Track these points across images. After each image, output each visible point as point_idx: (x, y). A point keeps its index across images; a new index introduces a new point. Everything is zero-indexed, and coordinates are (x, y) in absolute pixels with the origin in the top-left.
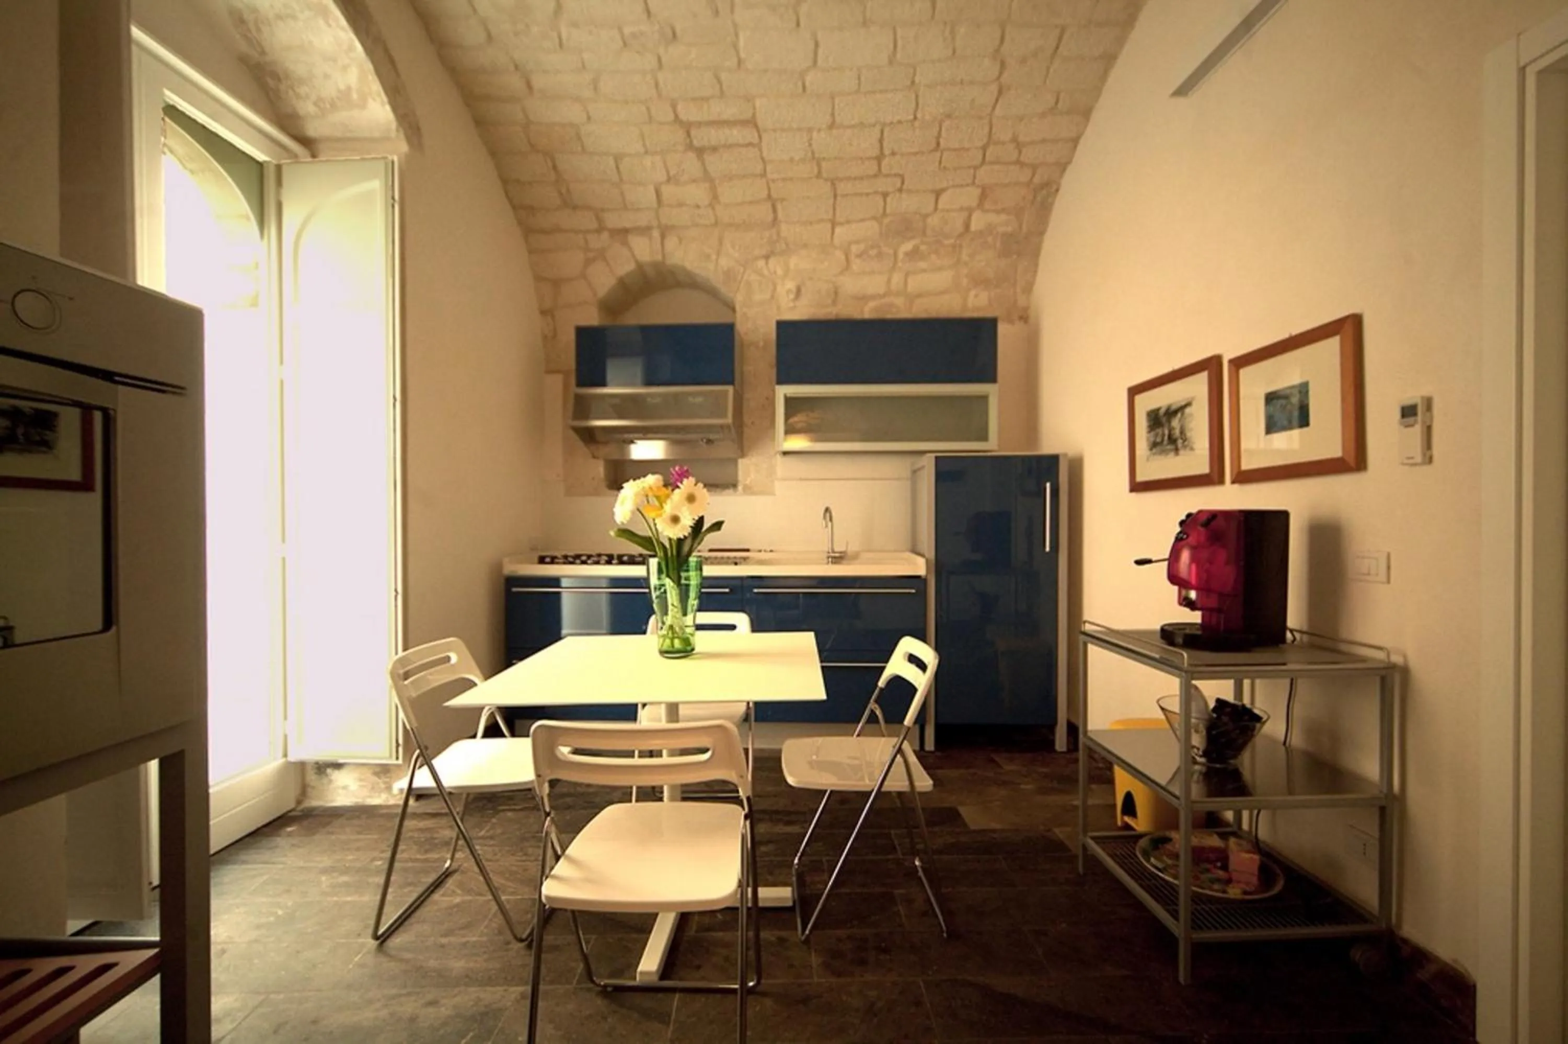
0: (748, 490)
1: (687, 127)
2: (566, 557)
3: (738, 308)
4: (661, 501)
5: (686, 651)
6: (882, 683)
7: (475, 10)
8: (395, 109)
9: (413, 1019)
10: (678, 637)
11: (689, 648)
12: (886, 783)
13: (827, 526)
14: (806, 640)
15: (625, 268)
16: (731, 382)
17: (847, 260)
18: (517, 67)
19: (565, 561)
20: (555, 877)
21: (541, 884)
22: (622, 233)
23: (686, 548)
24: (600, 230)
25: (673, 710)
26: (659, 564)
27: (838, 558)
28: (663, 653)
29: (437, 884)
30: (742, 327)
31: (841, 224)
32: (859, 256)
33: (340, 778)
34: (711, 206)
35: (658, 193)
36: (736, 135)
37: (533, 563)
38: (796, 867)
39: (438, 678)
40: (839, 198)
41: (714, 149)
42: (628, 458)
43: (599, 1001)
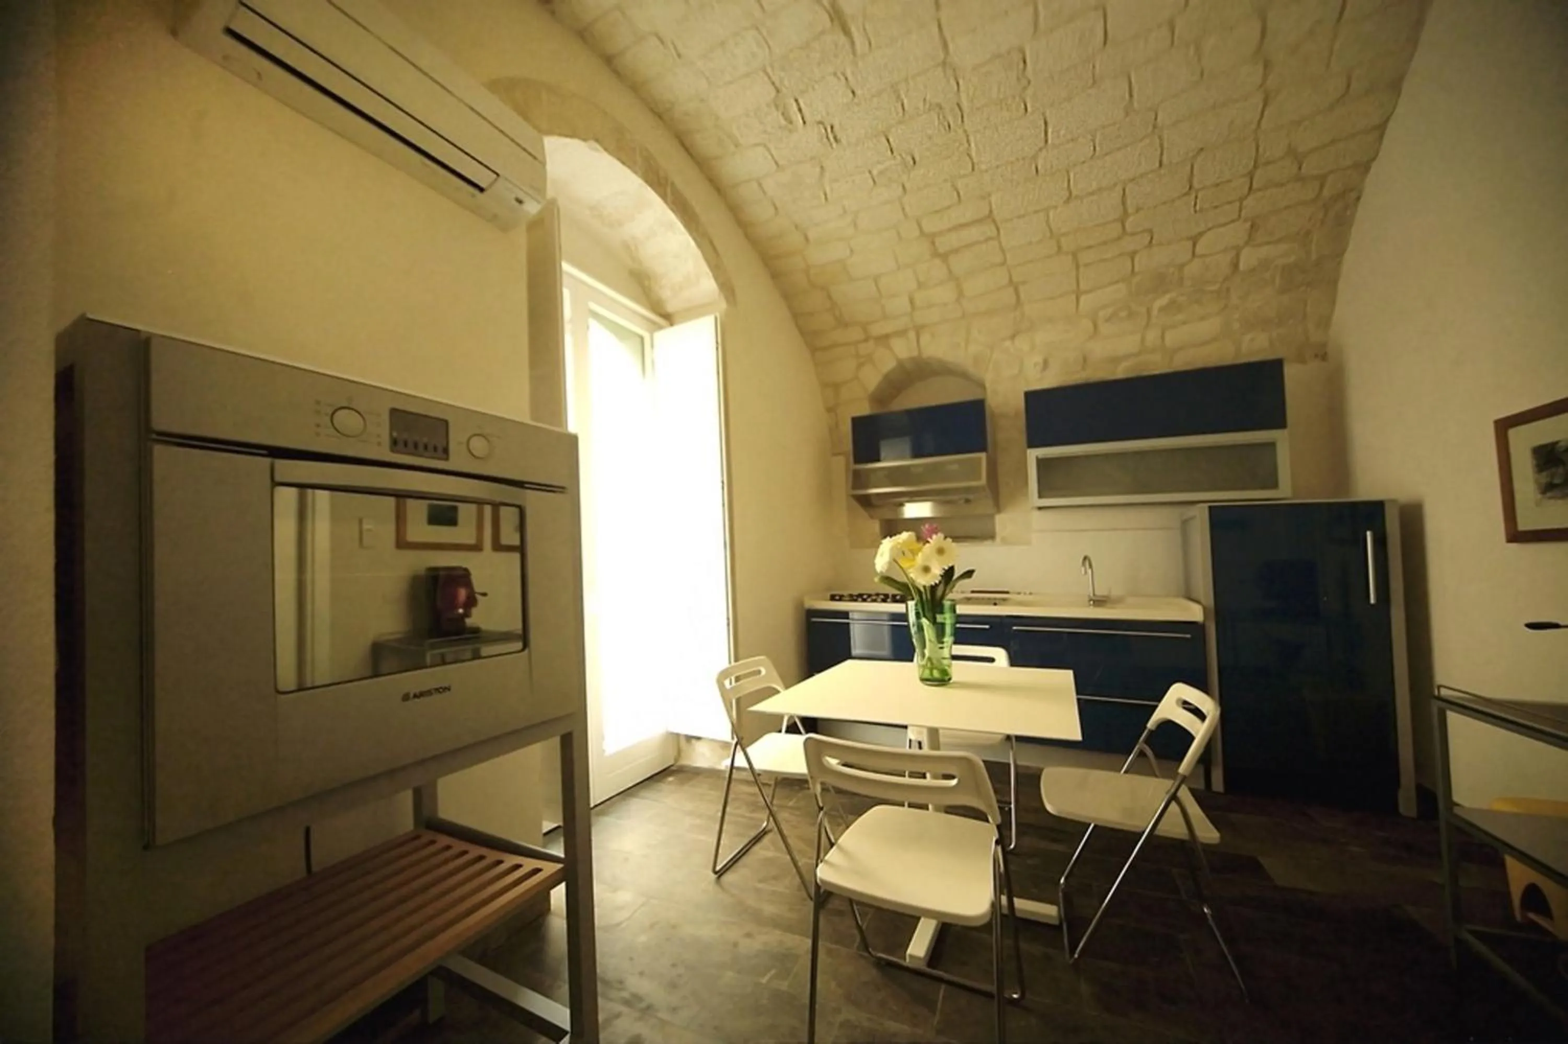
0: (1005, 541)
1: (931, 238)
2: (851, 596)
3: (988, 385)
4: (914, 553)
5: (942, 680)
6: (1151, 724)
7: (764, 192)
8: (716, 278)
9: (735, 945)
10: (936, 668)
11: (947, 678)
12: (1159, 827)
13: (1086, 572)
14: (1065, 678)
15: (889, 365)
16: (983, 448)
17: (1095, 326)
18: (796, 227)
19: (851, 599)
20: (827, 862)
21: (817, 866)
22: (884, 339)
23: (939, 592)
24: (866, 340)
25: (934, 733)
26: (916, 605)
27: (1098, 602)
28: (923, 680)
29: (757, 839)
30: (994, 402)
31: (1087, 292)
32: (1108, 320)
33: (700, 747)
34: (958, 300)
35: (912, 301)
36: (974, 233)
37: (826, 600)
38: (1063, 887)
39: (750, 686)
40: (1082, 269)
41: (956, 251)
42: (901, 517)
43: (874, 972)
